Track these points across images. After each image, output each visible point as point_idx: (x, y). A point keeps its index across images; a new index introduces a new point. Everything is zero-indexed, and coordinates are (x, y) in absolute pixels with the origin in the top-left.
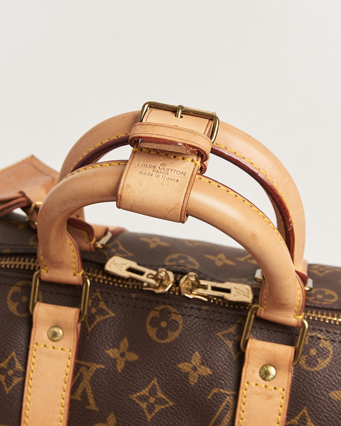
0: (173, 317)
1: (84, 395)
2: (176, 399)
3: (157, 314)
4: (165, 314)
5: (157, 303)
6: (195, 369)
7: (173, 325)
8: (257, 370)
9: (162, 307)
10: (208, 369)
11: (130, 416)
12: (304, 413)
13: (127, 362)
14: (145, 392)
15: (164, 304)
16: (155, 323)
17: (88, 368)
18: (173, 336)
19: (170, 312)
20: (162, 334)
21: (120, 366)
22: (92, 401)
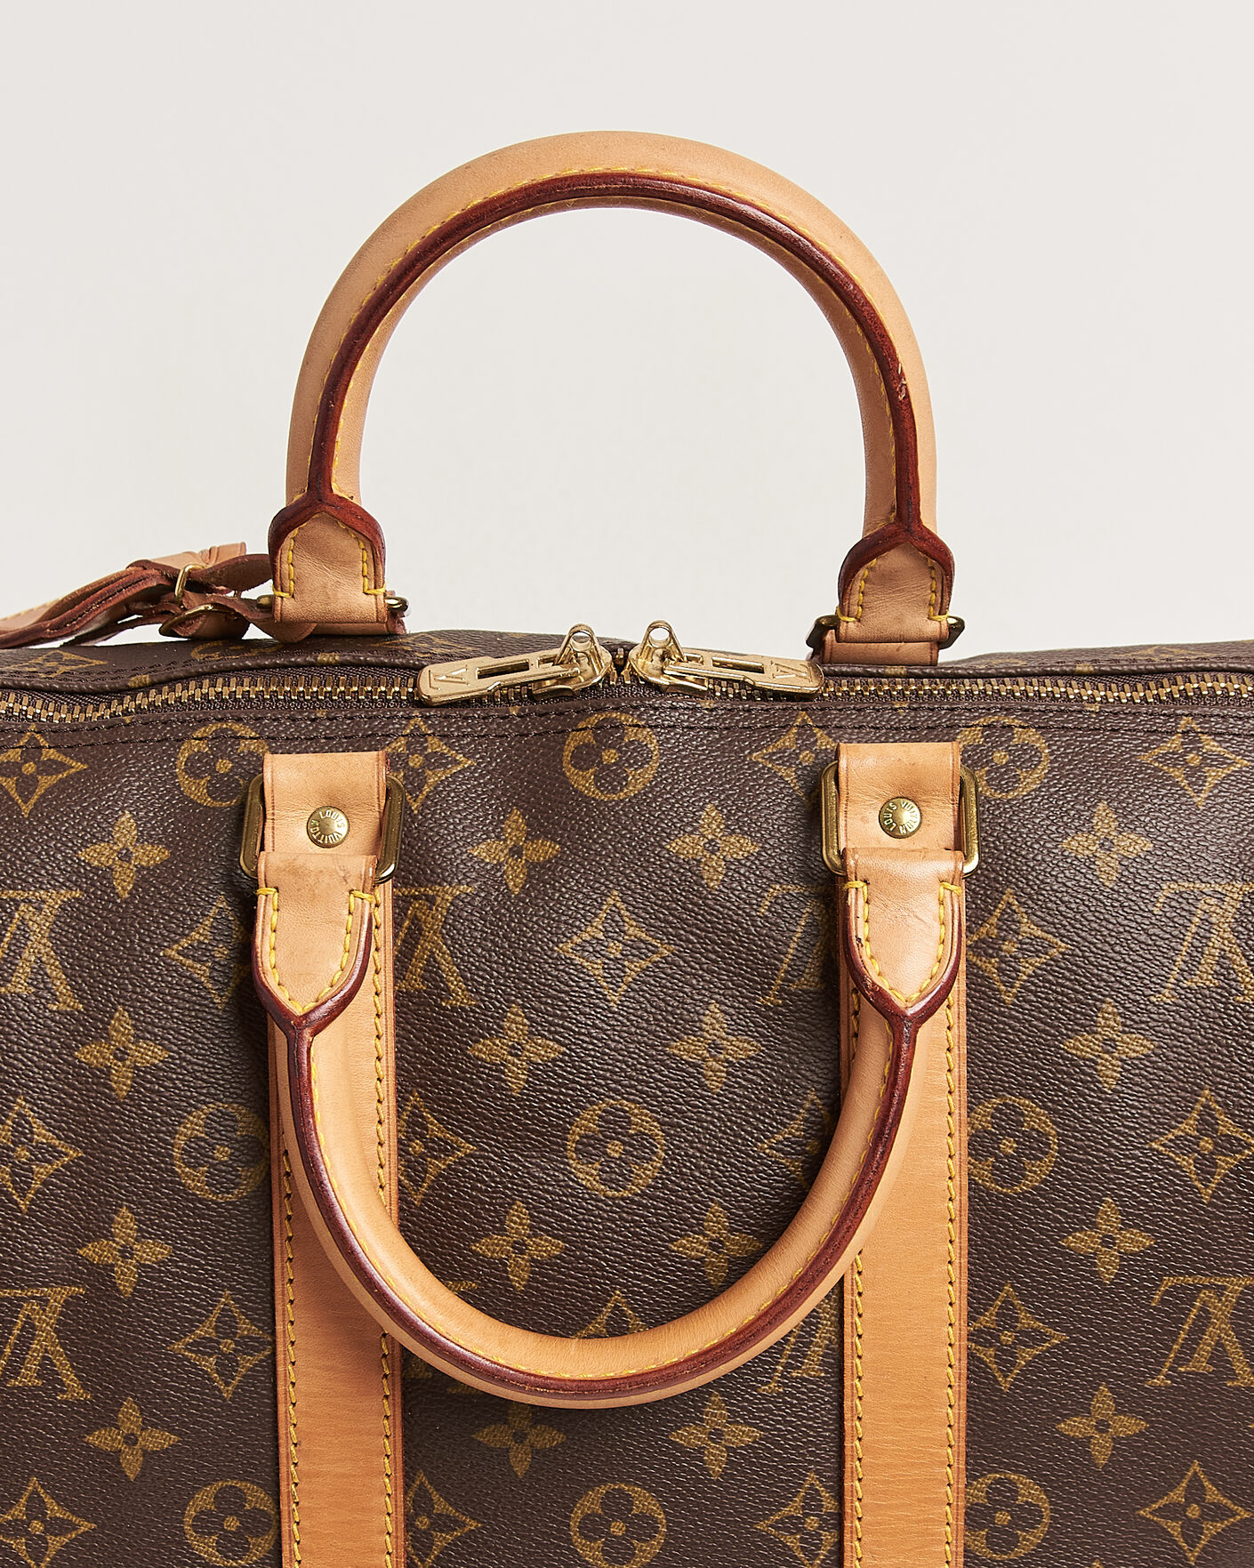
0: (631, 734)
1: (432, 972)
2: (678, 936)
3: (589, 737)
4: (608, 733)
5: (582, 713)
6: (712, 847)
7: (638, 755)
8: (874, 816)
9: (596, 718)
10: (746, 841)
11: (564, 1002)
12: (1009, 905)
13: (532, 866)
14: (595, 930)
15: (600, 710)
16: (585, 757)
17: (431, 900)
18: (639, 780)
19: (618, 727)
20: (611, 778)
21: (515, 879)
22: (455, 983)
